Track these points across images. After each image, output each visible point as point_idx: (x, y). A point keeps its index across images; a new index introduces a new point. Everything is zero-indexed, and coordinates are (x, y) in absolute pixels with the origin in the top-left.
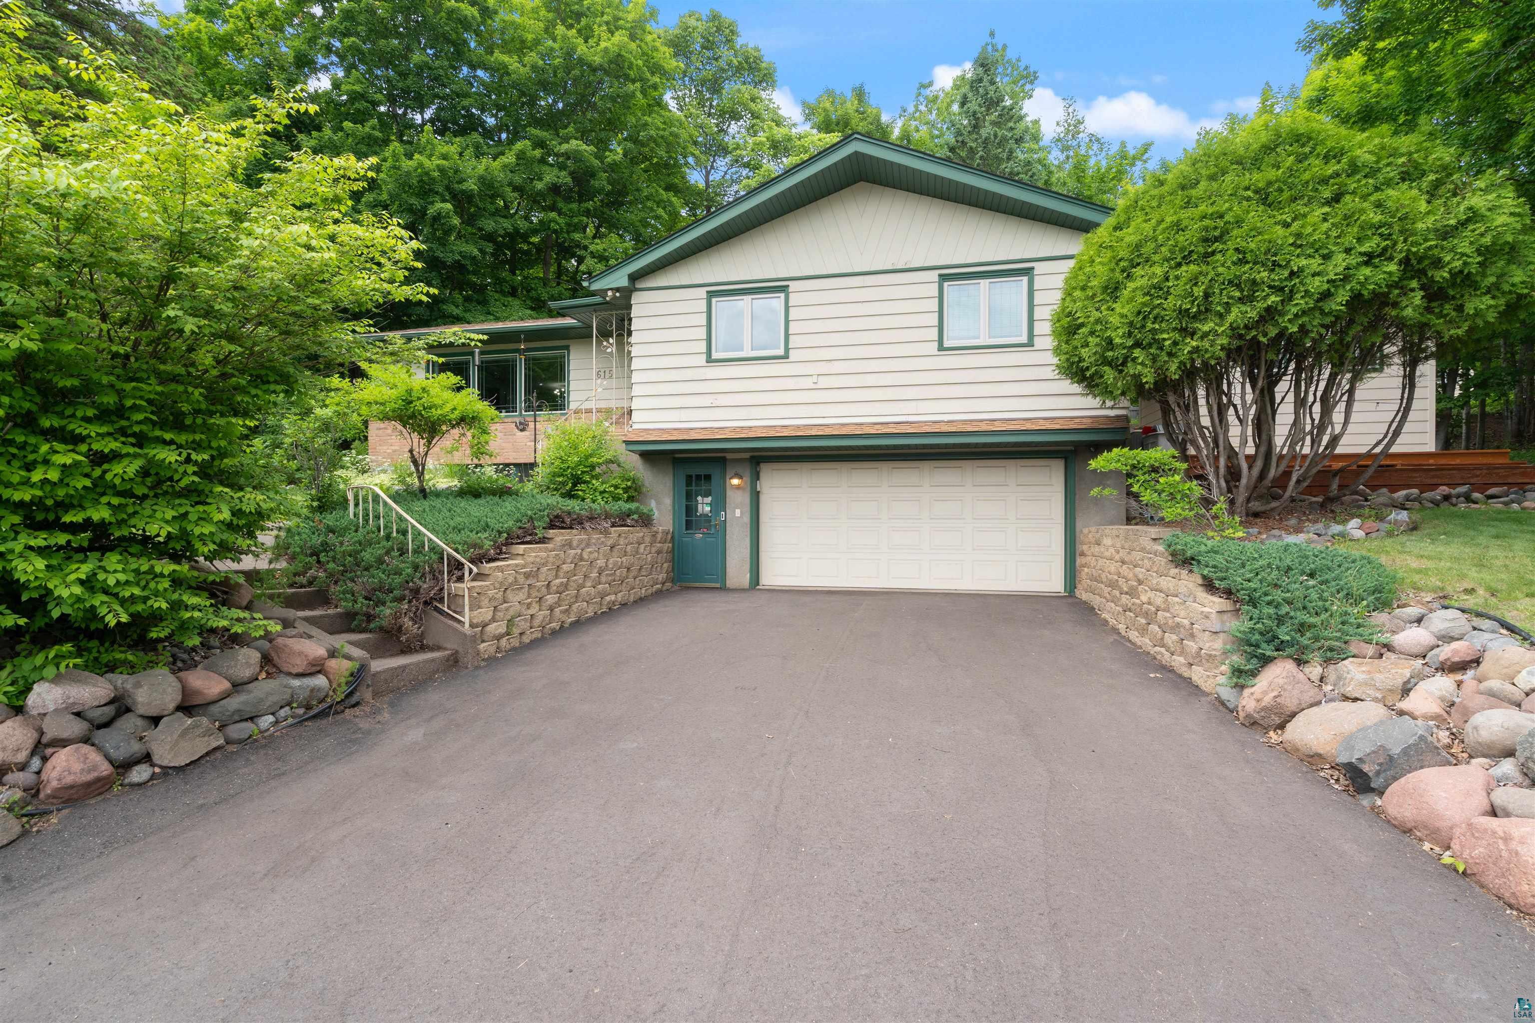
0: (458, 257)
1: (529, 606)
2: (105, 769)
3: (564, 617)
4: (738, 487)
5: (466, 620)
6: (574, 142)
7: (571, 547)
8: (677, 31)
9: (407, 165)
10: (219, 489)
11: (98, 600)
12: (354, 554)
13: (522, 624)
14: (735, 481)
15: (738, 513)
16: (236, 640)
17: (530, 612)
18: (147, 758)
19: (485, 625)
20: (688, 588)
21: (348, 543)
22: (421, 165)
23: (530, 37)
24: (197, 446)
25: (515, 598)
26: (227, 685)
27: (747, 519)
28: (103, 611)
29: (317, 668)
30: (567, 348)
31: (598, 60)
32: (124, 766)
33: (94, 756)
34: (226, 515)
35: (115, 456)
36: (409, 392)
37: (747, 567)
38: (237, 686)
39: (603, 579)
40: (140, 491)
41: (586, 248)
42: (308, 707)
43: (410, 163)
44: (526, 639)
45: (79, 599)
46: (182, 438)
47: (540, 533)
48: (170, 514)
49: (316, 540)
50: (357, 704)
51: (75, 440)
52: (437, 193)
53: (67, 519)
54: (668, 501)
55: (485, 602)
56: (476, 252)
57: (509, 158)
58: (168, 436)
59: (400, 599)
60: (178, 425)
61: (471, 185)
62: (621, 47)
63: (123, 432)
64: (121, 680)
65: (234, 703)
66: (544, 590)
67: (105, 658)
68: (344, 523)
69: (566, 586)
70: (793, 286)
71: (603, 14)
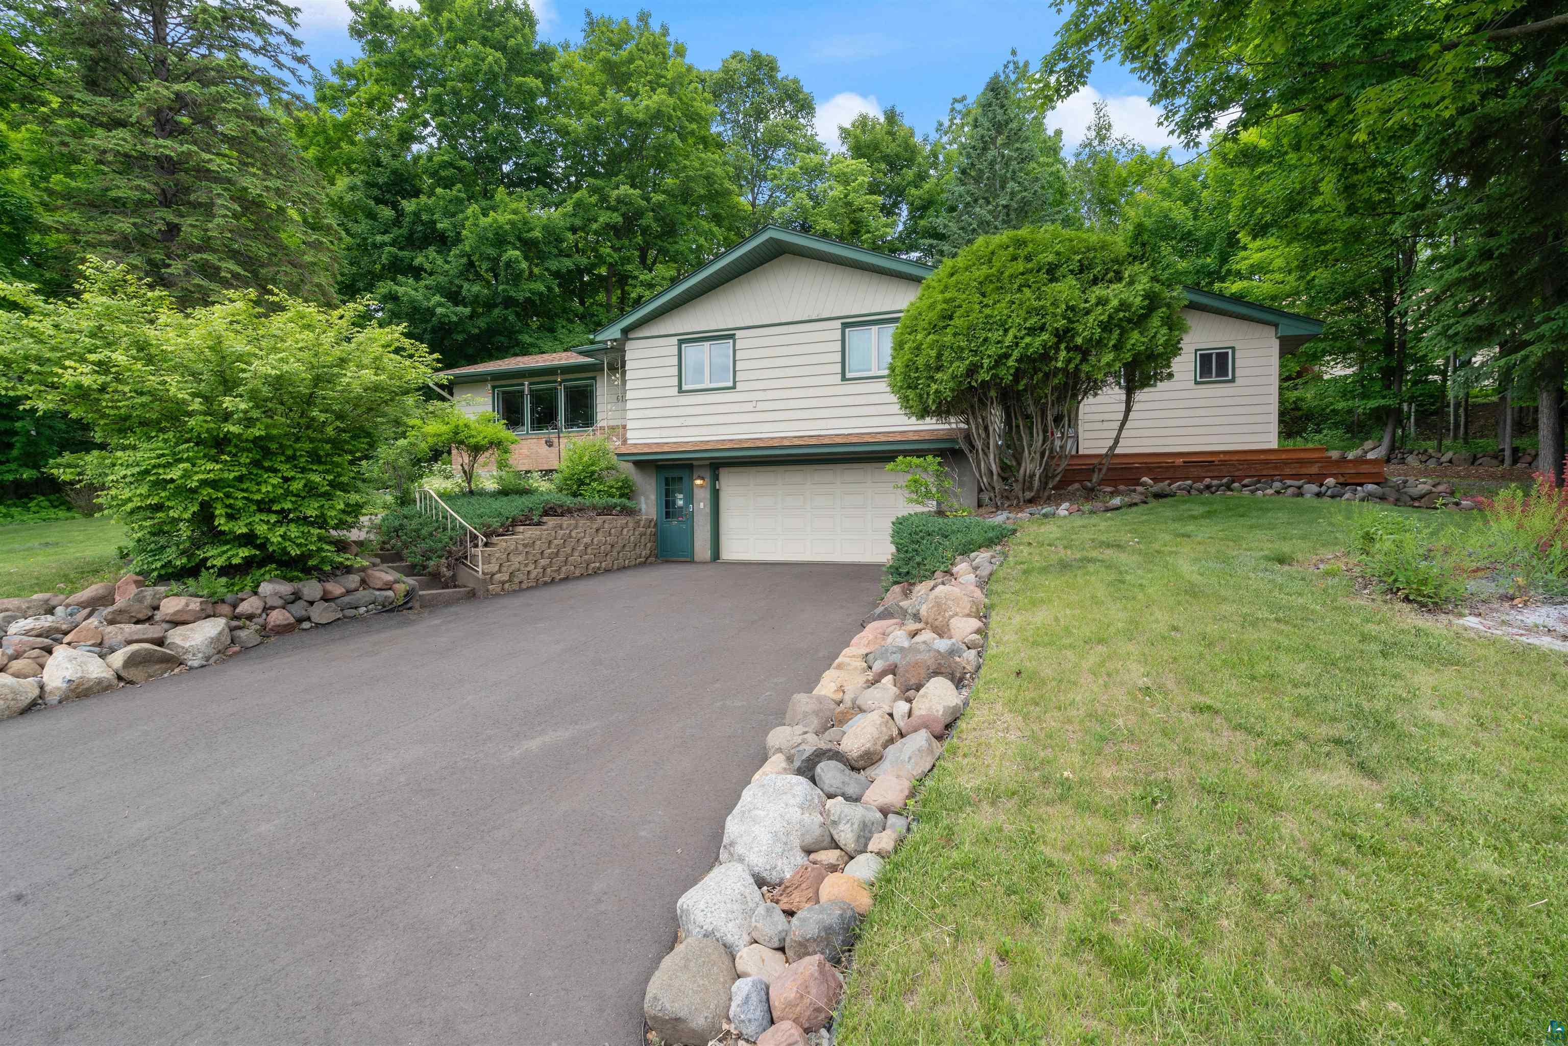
0: (528, 295)
1: (526, 565)
2: (292, 620)
3: (555, 575)
4: (701, 486)
5: (480, 570)
6: (622, 187)
7: (561, 528)
8: (721, 75)
9: (484, 221)
10: (338, 493)
11: (287, 544)
12: (417, 531)
13: (521, 576)
14: (698, 482)
15: (702, 505)
16: (349, 570)
17: (528, 569)
18: (308, 619)
19: (493, 575)
20: (667, 562)
21: (414, 524)
22: (495, 221)
23: (587, 99)
24: (327, 472)
25: (516, 560)
26: (343, 590)
27: (708, 510)
28: (289, 549)
29: (389, 587)
30: (594, 378)
31: (641, 116)
32: (300, 621)
33: (287, 614)
34: (342, 506)
35: (293, 478)
36: (457, 426)
37: (708, 545)
38: (349, 592)
39: (589, 551)
40: (303, 494)
41: (636, 278)
42: (384, 607)
43: (486, 220)
44: (524, 586)
45: (280, 543)
46: (321, 468)
47: (536, 519)
48: (316, 505)
49: (397, 523)
50: (410, 608)
51: (276, 471)
52: (509, 243)
53: (274, 508)
54: (653, 497)
55: (494, 560)
56: (543, 288)
57: (569, 207)
58: (314, 468)
59: (440, 557)
60: (319, 462)
61: (537, 234)
62: (662, 102)
63: (295, 466)
64: (296, 585)
65: (347, 599)
66: (539, 556)
67: (289, 575)
68: (413, 512)
69: (557, 554)
70: (739, 334)
71: (647, 74)
